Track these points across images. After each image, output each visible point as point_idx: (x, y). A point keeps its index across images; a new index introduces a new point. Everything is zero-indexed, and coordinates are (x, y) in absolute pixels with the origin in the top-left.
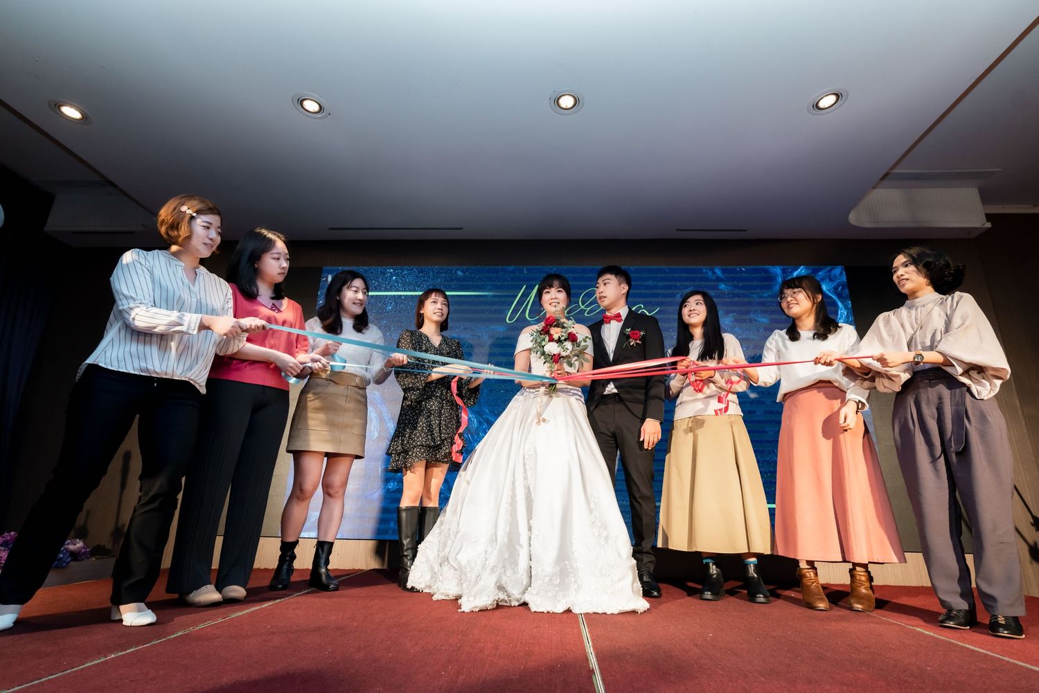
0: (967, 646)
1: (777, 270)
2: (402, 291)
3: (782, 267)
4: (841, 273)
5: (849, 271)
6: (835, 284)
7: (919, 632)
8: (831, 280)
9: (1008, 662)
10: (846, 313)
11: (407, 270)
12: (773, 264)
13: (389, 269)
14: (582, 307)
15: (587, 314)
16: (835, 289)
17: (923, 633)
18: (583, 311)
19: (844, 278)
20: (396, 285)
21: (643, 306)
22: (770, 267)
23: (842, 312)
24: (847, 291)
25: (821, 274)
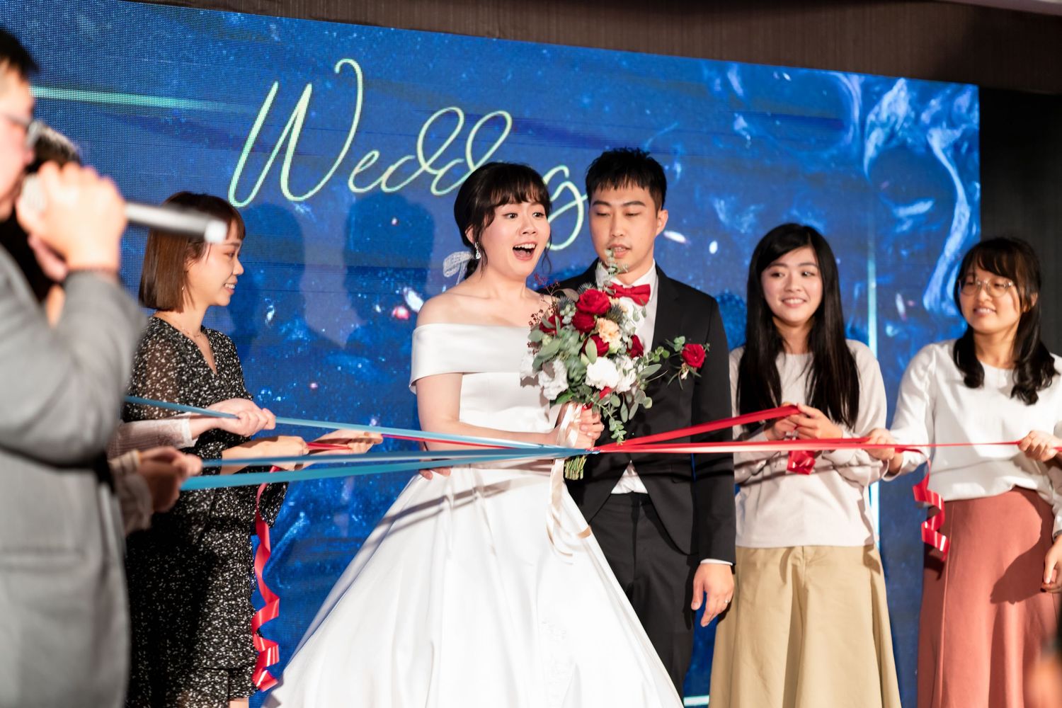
1: (853, 84)
3: (863, 78)
4: (970, 109)
5: (986, 101)
6: (957, 134)
8: (952, 125)
12: (845, 70)
14: (425, 166)
15: (438, 188)
16: (956, 147)
18: (427, 177)
19: (976, 115)
21: (566, 171)
22: (840, 75)
23: (963, 211)
24: (977, 156)
25: (934, 105)
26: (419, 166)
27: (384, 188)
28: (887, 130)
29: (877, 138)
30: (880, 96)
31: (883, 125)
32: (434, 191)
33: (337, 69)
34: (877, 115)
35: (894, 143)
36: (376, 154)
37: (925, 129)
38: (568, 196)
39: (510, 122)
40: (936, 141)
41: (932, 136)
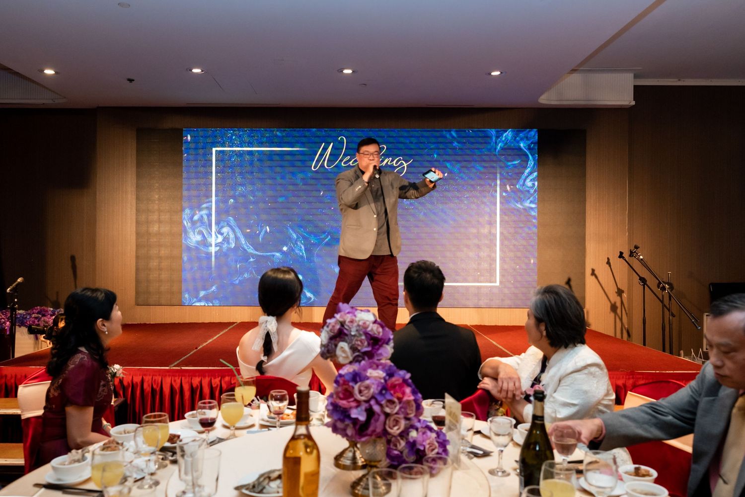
1: (493, 132)
2: (240, 147)
3: (497, 130)
4: (535, 134)
5: (540, 133)
6: (529, 142)
8: (528, 139)
10: (533, 163)
11: (242, 131)
12: (490, 128)
13: (229, 130)
16: (529, 146)
19: (537, 137)
20: (236, 142)
21: (402, 159)
22: (489, 130)
23: (531, 163)
24: (536, 147)
25: (521, 135)
27: (351, 164)
28: (505, 143)
29: (501, 145)
30: (502, 135)
31: (503, 142)
33: (339, 139)
34: (501, 139)
35: (507, 146)
36: (349, 157)
37: (518, 142)
38: (402, 164)
39: (385, 147)
40: (522, 145)
41: (520, 144)
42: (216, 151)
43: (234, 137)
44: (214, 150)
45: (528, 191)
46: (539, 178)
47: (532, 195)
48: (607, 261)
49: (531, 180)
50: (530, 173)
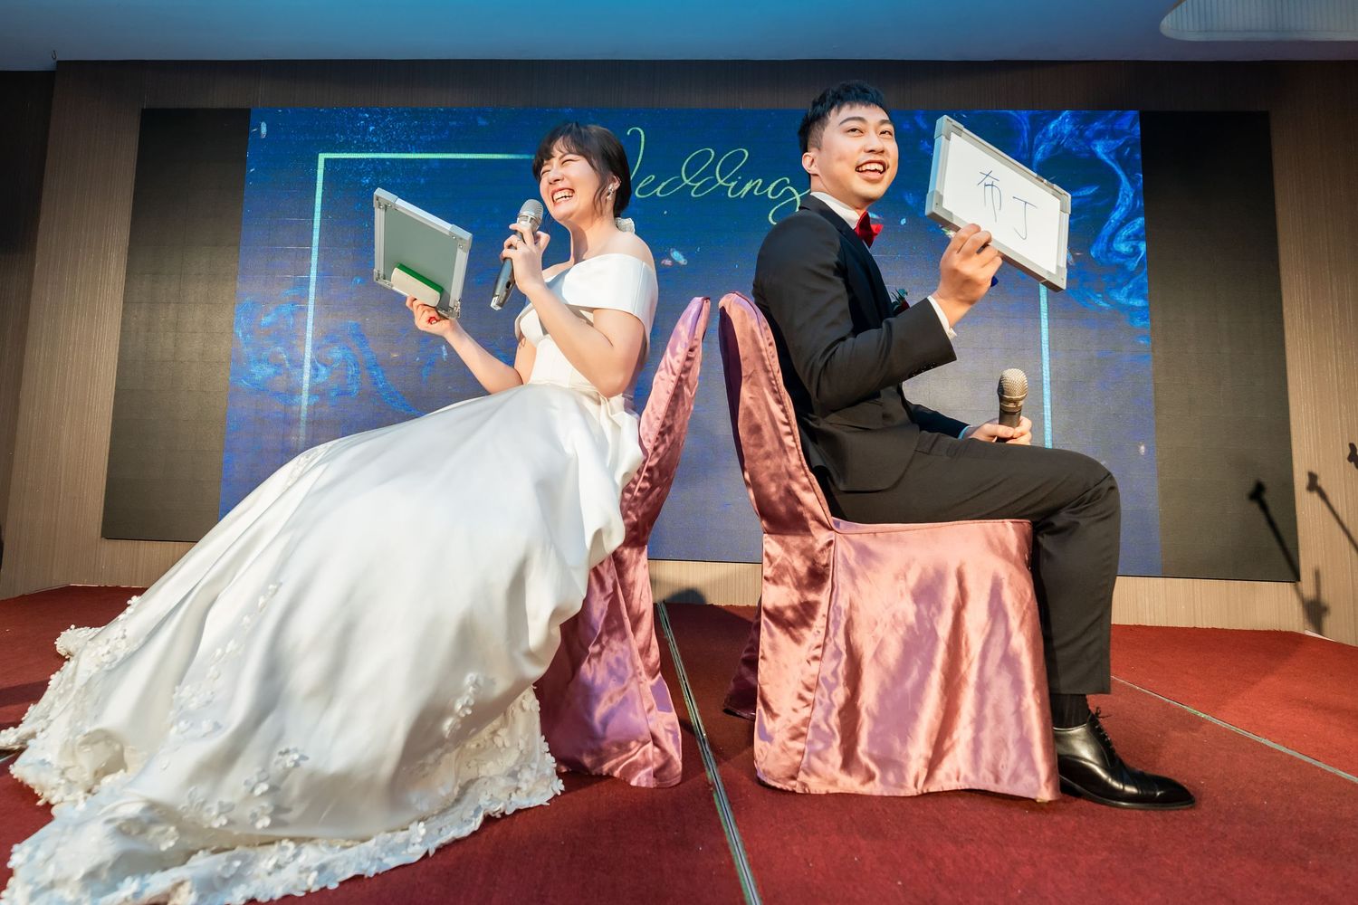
0: (1264, 741)
1: (1021, 116)
2: (386, 152)
3: (1031, 112)
4: (1132, 125)
5: (1146, 119)
6: (1120, 142)
7: (1189, 715)
8: (1115, 136)
9: (1323, 771)
10: (1131, 195)
11: (393, 115)
12: (1015, 108)
13: (362, 112)
14: (687, 181)
15: (695, 193)
16: (1119, 151)
17: (1196, 716)
18: (689, 188)
19: (1137, 128)
20: (375, 140)
21: (789, 180)
22: (1011, 112)
23: (1127, 193)
24: (1138, 156)
25: (1097, 125)
26: (683, 181)
27: (658, 194)
28: (1054, 143)
29: (1044, 149)
30: (1047, 122)
31: (1049, 141)
32: (693, 194)
33: (628, 133)
34: (1044, 135)
35: (1059, 152)
36: (654, 177)
37: (1089, 141)
38: (789, 194)
39: (747, 154)
40: (1099, 148)
41: (1095, 146)
42: (327, 160)
43: (371, 128)
44: (322, 157)
45: (1122, 267)
46: (1149, 234)
47: (1131, 276)
48: (1348, 451)
49: (1128, 238)
50: (1128, 219)
